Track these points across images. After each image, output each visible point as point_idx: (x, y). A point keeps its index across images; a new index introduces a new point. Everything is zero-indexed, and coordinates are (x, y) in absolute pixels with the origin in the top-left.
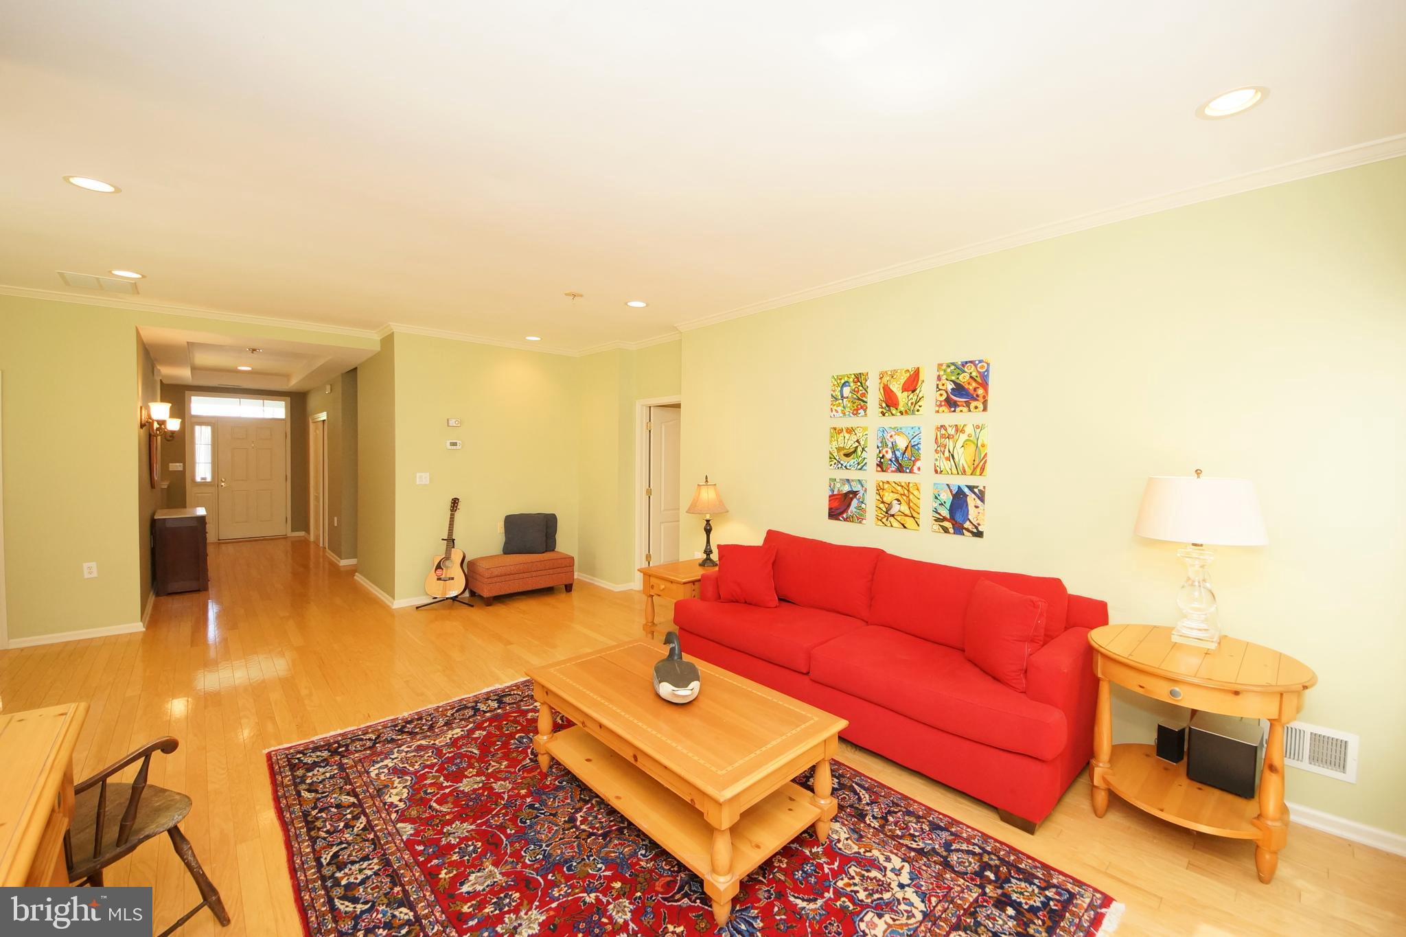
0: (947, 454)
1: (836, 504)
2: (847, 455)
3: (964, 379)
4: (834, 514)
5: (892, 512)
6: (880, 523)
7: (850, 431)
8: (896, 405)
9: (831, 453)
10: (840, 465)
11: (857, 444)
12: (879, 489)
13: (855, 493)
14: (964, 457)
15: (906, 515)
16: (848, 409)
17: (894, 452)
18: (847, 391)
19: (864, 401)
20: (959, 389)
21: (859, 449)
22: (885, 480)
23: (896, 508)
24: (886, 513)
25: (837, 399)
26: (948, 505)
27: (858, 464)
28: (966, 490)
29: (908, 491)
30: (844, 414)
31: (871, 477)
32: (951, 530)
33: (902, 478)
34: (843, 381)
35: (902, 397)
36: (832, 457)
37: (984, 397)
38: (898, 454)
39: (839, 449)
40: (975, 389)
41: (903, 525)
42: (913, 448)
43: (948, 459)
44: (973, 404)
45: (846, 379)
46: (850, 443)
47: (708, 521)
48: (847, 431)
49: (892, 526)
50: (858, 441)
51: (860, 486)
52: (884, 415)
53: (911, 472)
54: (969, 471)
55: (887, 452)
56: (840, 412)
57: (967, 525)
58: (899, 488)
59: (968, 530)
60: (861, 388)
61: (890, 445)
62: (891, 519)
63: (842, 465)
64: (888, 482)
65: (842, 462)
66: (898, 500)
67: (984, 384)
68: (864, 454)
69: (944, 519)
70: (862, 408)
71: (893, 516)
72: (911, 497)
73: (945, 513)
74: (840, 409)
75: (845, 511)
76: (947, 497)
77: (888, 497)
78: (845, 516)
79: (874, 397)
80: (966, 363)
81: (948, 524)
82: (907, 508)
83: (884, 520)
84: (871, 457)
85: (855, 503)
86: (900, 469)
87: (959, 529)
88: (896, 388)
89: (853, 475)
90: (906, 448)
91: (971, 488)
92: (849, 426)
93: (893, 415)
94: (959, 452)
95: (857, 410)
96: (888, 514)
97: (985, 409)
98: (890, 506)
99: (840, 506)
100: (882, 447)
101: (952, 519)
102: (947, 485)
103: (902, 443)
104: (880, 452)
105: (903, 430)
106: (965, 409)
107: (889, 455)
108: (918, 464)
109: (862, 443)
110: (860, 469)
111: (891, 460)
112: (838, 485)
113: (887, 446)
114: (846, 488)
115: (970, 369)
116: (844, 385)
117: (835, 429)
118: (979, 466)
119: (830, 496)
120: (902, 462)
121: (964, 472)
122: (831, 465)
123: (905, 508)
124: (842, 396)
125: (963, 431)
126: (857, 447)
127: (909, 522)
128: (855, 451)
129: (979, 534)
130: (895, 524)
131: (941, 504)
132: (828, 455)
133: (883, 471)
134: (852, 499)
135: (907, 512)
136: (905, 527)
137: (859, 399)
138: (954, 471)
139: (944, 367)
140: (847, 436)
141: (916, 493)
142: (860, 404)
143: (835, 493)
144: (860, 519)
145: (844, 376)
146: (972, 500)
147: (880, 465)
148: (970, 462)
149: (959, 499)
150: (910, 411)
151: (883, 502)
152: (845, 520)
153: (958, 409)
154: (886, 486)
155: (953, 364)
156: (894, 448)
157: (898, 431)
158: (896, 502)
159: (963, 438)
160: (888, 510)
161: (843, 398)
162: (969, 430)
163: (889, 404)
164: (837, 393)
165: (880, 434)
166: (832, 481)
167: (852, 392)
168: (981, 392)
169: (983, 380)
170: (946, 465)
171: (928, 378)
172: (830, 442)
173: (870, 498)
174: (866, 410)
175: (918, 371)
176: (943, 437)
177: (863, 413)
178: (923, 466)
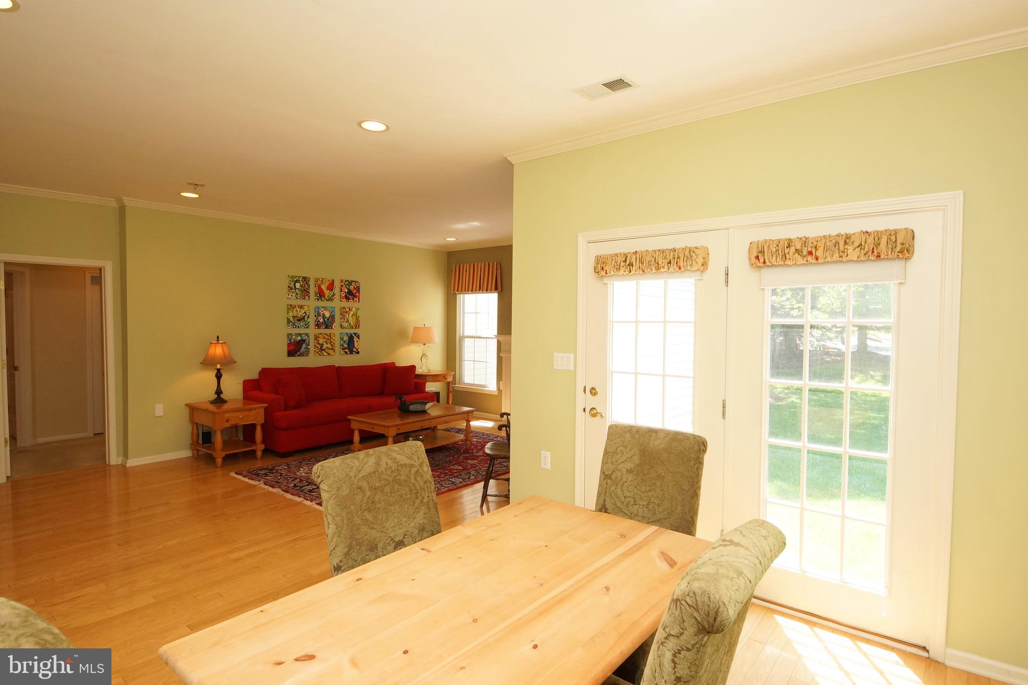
0: (346, 320)
1: (292, 348)
2: (299, 320)
3: (351, 288)
4: (291, 353)
5: (323, 348)
6: (317, 354)
7: (301, 307)
8: (324, 296)
9: (288, 319)
10: (295, 326)
11: (304, 314)
12: (316, 337)
13: (303, 341)
14: (352, 321)
15: (330, 349)
16: (299, 295)
17: (323, 319)
18: (298, 285)
19: (308, 292)
20: (350, 292)
21: (306, 317)
22: (319, 333)
23: (325, 346)
24: (321, 349)
25: (292, 289)
26: (347, 342)
27: (306, 325)
28: (353, 335)
29: (331, 337)
30: (297, 298)
31: (312, 331)
32: (348, 353)
33: (328, 331)
34: (295, 279)
35: (327, 292)
36: (289, 321)
37: (359, 297)
38: (326, 320)
39: (294, 317)
40: (356, 293)
41: (328, 354)
42: (332, 317)
43: (346, 322)
44: (355, 299)
45: (297, 278)
46: (300, 313)
48: (298, 307)
49: (323, 355)
50: (305, 313)
51: (306, 337)
52: (318, 300)
53: (332, 328)
54: (354, 327)
55: (320, 319)
56: (294, 296)
57: (354, 350)
58: (326, 336)
59: (354, 351)
60: (306, 285)
61: (322, 315)
62: (323, 352)
63: (296, 326)
64: (321, 334)
65: (296, 324)
66: (326, 342)
67: (358, 291)
68: (309, 320)
69: (346, 348)
70: (307, 295)
71: (324, 350)
72: (332, 340)
73: (346, 346)
74: (294, 294)
75: (299, 350)
76: (346, 338)
77: (322, 341)
78: (298, 353)
79: (313, 290)
80: (353, 281)
81: (347, 350)
82: (330, 345)
83: (319, 353)
84: (312, 321)
85: (304, 346)
86: (327, 327)
87: (351, 352)
88: (324, 287)
89: (302, 331)
90: (329, 316)
91: (355, 334)
92: (300, 304)
93: (323, 300)
94: (350, 319)
95: (305, 296)
96: (322, 349)
97: (359, 302)
98: (322, 345)
99: (295, 348)
100: (318, 316)
101: (349, 348)
102: (347, 333)
103: (327, 314)
104: (317, 319)
105: (328, 308)
106: (352, 301)
107: (321, 321)
108: (334, 324)
109: (307, 314)
110: (307, 328)
111: (322, 323)
112: (294, 337)
113: (320, 316)
114: (299, 338)
115: (353, 284)
116: (297, 281)
117: (291, 305)
118: (357, 326)
119: (288, 344)
120: (328, 323)
121: (353, 328)
122: (289, 326)
123: (329, 346)
124: (295, 287)
125: (352, 310)
126: (305, 316)
127: (331, 352)
128: (304, 318)
129: (358, 353)
130: (325, 354)
131: (344, 342)
132: (286, 320)
133: (318, 328)
134: (303, 344)
135: (330, 347)
137: (305, 290)
138: (349, 327)
139: (344, 281)
140: (299, 310)
141: (334, 338)
142: (305, 293)
143: (292, 341)
144: (307, 354)
145: (295, 277)
146: (355, 339)
147: (317, 325)
148: (354, 323)
149: (351, 338)
150: (330, 299)
151: (319, 344)
152: (299, 356)
153: (350, 301)
154: (320, 336)
155: (348, 281)
156: (324, 316)
157: (325, 308)
159: (352, 313)
160: (321, 347)
161: (295, 288)
162: (354, 309)
163: (321, 295)
164: (292, 285)
165: (317, 310)
166: (289, 335)
167: (301, 286)
168: (357, 294)
169: (358, 289)
170: (345, 324)
171: (337, 285)
172: (288, 313)
173: (312, 342)
174: (309, 297)
175: (333, 281)
176: (344, 312)
177: (308, 298)
178: (336, 325)
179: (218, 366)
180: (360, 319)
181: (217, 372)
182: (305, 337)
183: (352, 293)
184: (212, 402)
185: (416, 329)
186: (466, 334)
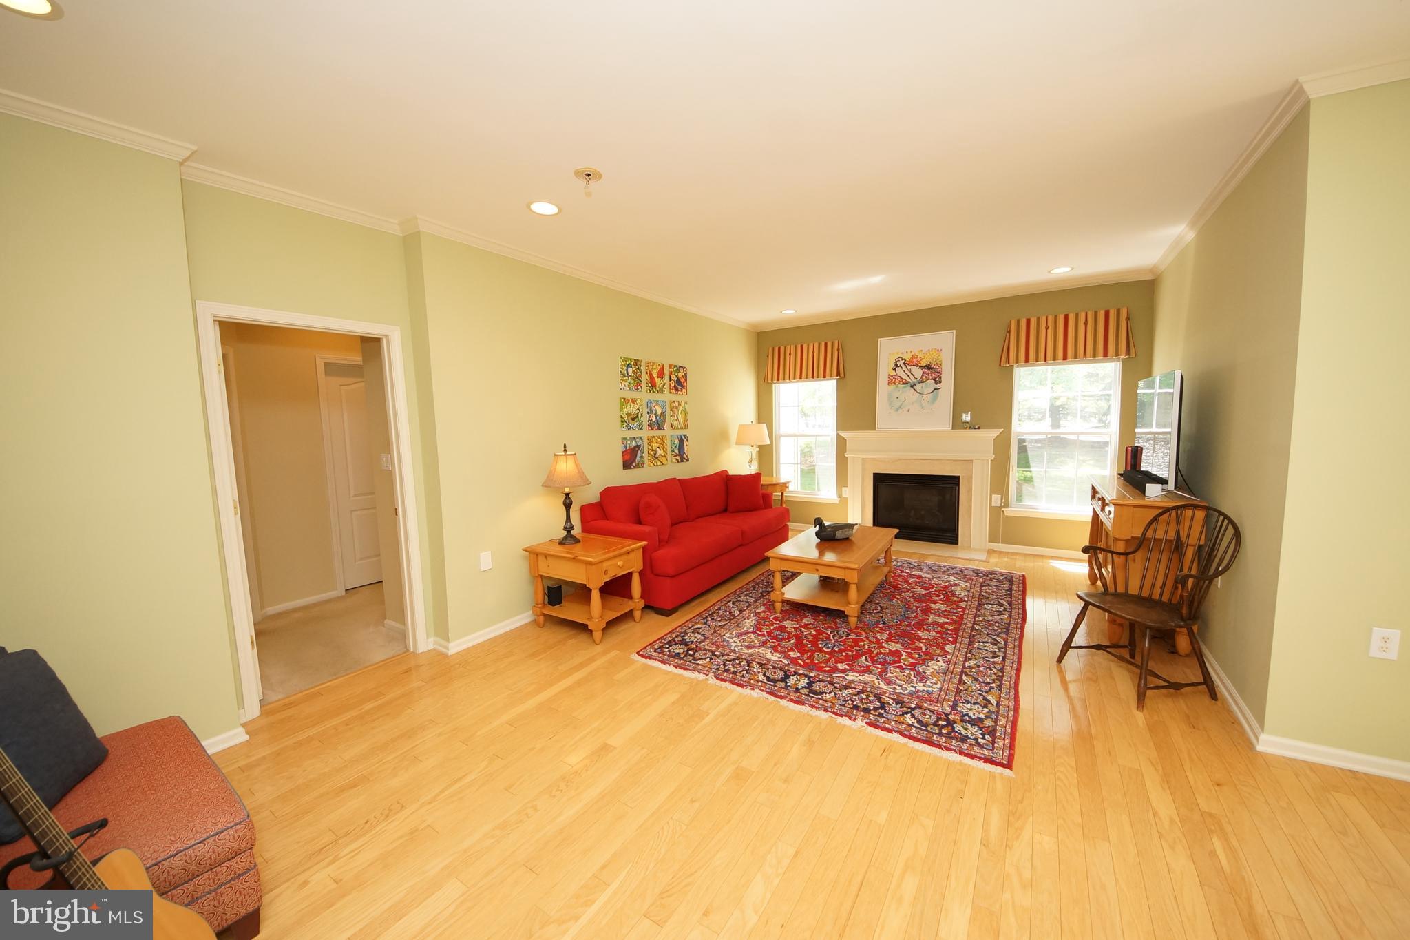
0: (676, 418)
1: (627, 457)
2: (633, 419)
3: (680, 375)
4: (627, 465)
5: (657, 456)
6: (652, 465)
7: (634, 401)
8: (655, 386)
9: (622, 417)
10: (629, 427)
11: (638, 411)
12: (650, 442)
13: (638, 447)
14: (681, 419)
15: (662, 456)
16: (632, 385)
17: (656, 417)
18: (630, 370)
19: (640, 381)
20: (678, 382)
21: (640, 415)
22: (652, 436)
23: (658, 453)
25: (625, 376)
26: (678, 447)
27: (640, 425)
28: (683, 437)
29: (663, 441)
30: (630, 388)
31: (646, 433)
32: (680, 461)
33: (660, 433)
34: (627, 363)
35: (657, 380)
36: (623, 421)
37: (687, 386)
38: (658, 418)
39: (628, 415)
40: (684, 382)
41: (662, 462)
42: (663, 413)
43: (676, 420)
44: (684, 390)
45: (629, 361)
46: (634, 410)
47: (567, 495)
48: (632, 401)
49: (657, 465)
50: (638, 409)
51: (641, 441)
52: (650, 391)
53: (664, 429)
55: (653, 417)
56: (627, 386)
57: (685, 456)
58: (659, 440)
59: (685, 459)
60: (638, 371)
62: (657, 461)
64: (654, 437)
65: (630, 425)
67: (686, 380)
68: (642, 419)
69: (677, 455)
70: (639, 385)
71: (657, 458)
72: (664, 444)
73: (677, 451)
74: (627, 384)
75: (634, 461)
76: (677, 442)
77: (655, 446)
78: (634, 464)
79: (645, 378)
80: (680, 366)
81: (678, 457)
83: (653, 463)
84: (645, 419)
85: (639, 454)
86: (659, 428)
87: (682, 460)
88: (655, 374)
89: (636, 434)
90: (661, 414)
91: (684, 435)
92: (633, 397)
93: (654, 392)
94: (680, 417)
95: (637, 386)
96: (655, 458)
97: (687, 394)
98: (656, 451)
99: (630, 458)
100: (650, 413)
101: (679, 454)
102: (677, 435)
103: (659, 412)
104: (650, 417)
105: (659, 403)
106: (681, 393)
107: (654, 419)
109: (641, 410)
110: (641, 429)
111: (655, 422)
112: (629, 442)
113: (653, 413)
114: (634, 444)
115: (681, 370)
116: (629, 366)
117: (625, 399)
118: (686, 426)
119: (623, 452)
120: (658, 424)
121: (682, 428)
122: (623, 427)
123: (662, 452)
124: (627, 374)
126: (638, 413)
127: (664, 460)
128: (637, 416)
129: (688, 460)
130: (659, 463)
131: (675, 447)
132: (620, 419)
133: (652, 429)
134: (637, 451)
135: (663, 454)
136: (663, 464)
137: (637, 378)
138: (679, 428)
139: (673, 367)
140: (632, 405)
141: (666, 442)
142: (637, 381)
143: (628, 448)
144: (643, 465)
145: (628, 359)
146: (685, 442)
147: (650, 425)
148: (684, 421)
149: (681, 441)
150: (661, 391)
151: (653, 451)
152: (635, 467)
153: (679, 392)
154: (653, 439)
155: (676, 366)
156: (656, 414)
157: (657, 403)
158: (658, 449)
159: (681, 408)
160: (655, 454)
161: (628, 376)
162: (682, 404)
163: (652, 384)
164: (624, 371)
165: (649, 405)
166: (624, 439)
167: (633, 372)
168: (685, 384)
169: (685, 376)
170: (675, 424)
171: (666, 371)
172: (622, 410)
173: (646, 448)
174: (641, 387)
175: (663, 366)
176: (674, 406)
177: (640, 389)
178: (667, 424)
179: (567, 490)
180: (688, 416)
181: (566, 498)
182: (640, 443)
183: (680, 385)
184: (562, 542)
185: (741, 427)
186: (782, 432)
